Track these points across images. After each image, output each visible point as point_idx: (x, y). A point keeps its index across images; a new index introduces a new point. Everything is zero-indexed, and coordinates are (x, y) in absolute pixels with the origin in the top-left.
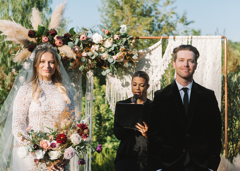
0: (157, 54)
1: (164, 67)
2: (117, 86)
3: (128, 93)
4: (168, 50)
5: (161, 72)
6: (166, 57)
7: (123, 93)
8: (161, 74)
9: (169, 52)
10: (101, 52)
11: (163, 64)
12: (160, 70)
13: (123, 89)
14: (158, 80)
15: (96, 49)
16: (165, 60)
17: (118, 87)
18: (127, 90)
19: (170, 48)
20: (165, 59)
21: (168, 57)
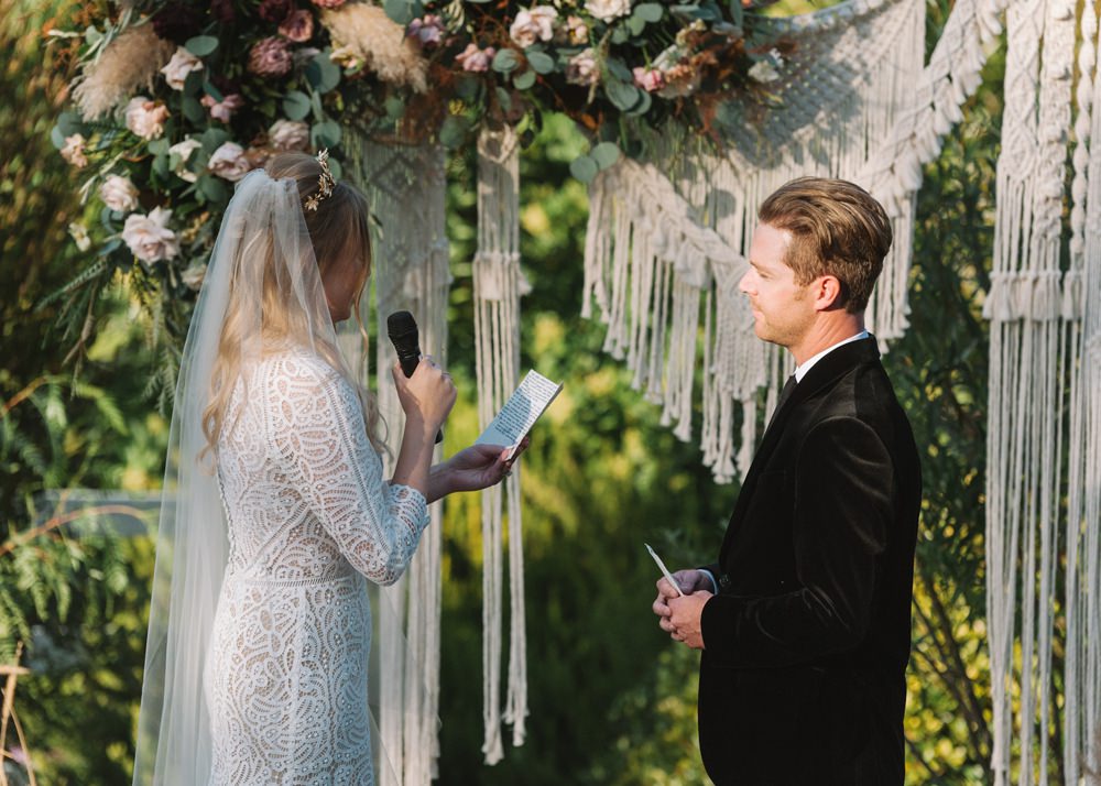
0: (894, 40)
1: (933, 120)
2: (653, 223)
3: (718, 263)
4: (963, 22)
5: (914, 146)
6: (947, 62)
7: (690, 266)
8: (918, 159)
9: (967, 33)
10: (568, 45)
11: (929, 101)
12: (913, 135)
13: (687, 240)
14: (899, 193)
15: (541, 31)
16: (940, 80)
17: (662, 228)
18: (711, 245)
19: (975, 6)
20: (946, 72)
21: (960, 60)
